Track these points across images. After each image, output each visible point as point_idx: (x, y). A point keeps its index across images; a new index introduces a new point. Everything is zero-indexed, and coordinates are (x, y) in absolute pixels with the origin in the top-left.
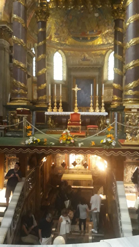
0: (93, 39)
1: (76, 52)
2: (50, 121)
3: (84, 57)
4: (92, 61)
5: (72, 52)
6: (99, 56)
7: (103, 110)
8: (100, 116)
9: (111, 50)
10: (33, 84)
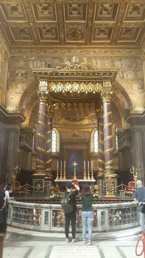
0: (81, 120)
1: (68, 129)
2: (57, 186)
3: (74, 133)
4: (81, 137)
5: (65, 130)
6: (87, 133)
7: (93, 178)
8: (91, 182)
9: (96, 129)
10: (32, 157)
